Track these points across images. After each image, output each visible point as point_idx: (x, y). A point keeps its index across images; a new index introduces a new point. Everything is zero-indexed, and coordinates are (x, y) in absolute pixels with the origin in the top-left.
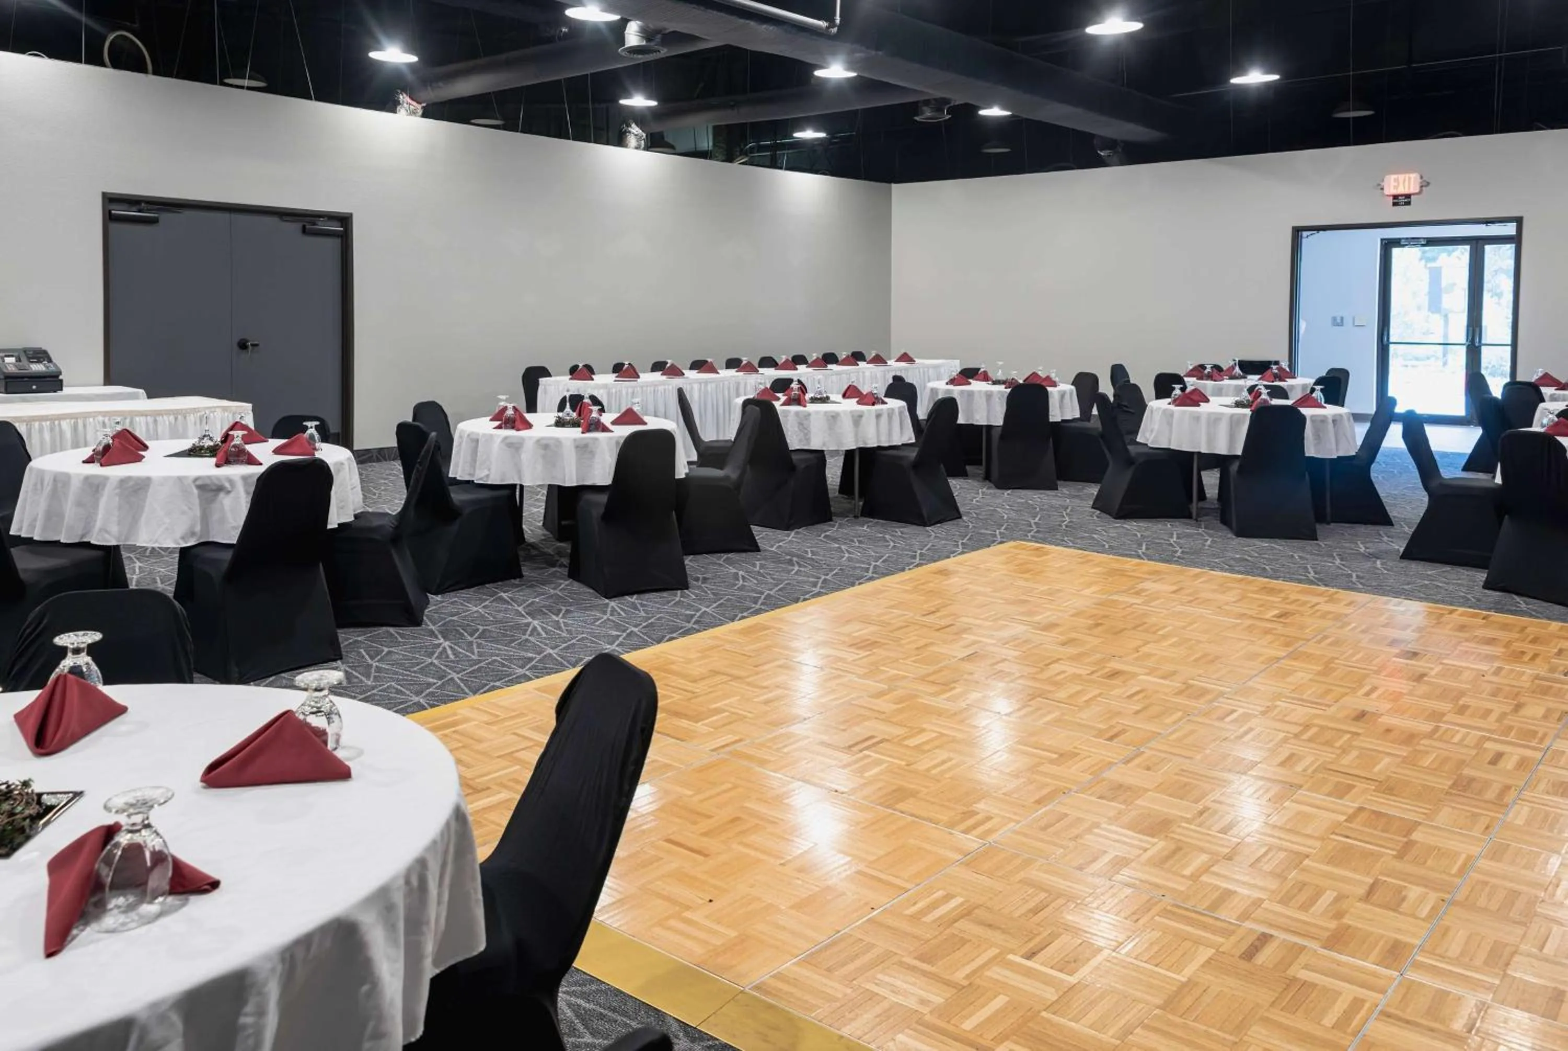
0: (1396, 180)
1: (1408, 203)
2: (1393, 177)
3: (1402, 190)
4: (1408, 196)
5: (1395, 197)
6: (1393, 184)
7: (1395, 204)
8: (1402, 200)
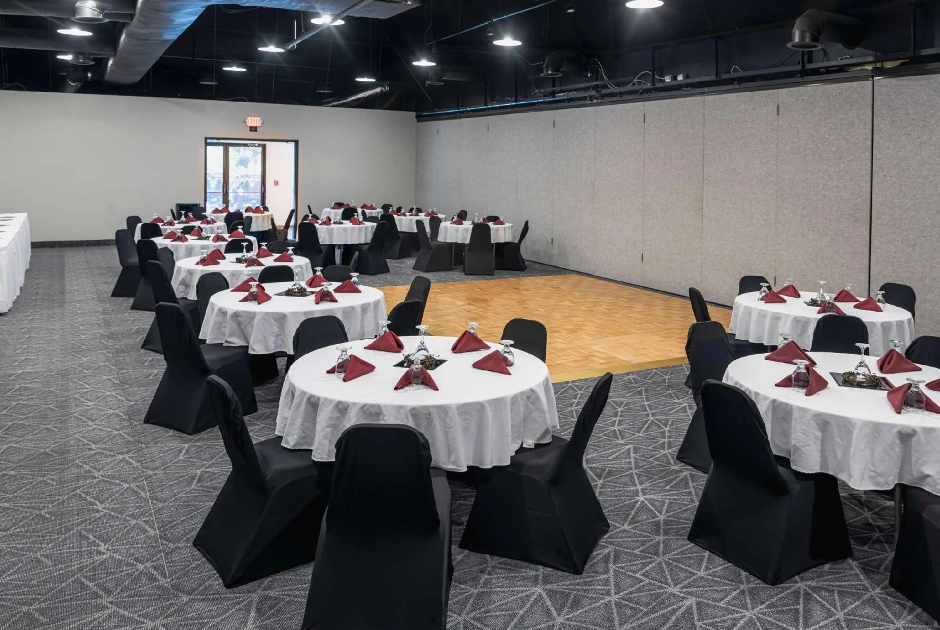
0: (252, 120)
1: (256, 131)
2: (250, 118)
3: (254, 124)
4: (256, 127)
5: (251, 127)
6: (250, 121)
7: (251, 130)
8: (254, 129)
